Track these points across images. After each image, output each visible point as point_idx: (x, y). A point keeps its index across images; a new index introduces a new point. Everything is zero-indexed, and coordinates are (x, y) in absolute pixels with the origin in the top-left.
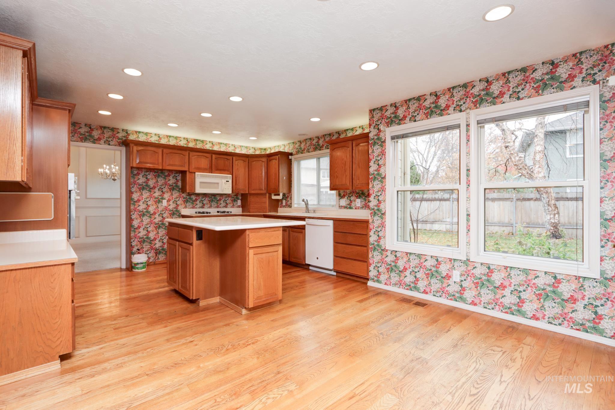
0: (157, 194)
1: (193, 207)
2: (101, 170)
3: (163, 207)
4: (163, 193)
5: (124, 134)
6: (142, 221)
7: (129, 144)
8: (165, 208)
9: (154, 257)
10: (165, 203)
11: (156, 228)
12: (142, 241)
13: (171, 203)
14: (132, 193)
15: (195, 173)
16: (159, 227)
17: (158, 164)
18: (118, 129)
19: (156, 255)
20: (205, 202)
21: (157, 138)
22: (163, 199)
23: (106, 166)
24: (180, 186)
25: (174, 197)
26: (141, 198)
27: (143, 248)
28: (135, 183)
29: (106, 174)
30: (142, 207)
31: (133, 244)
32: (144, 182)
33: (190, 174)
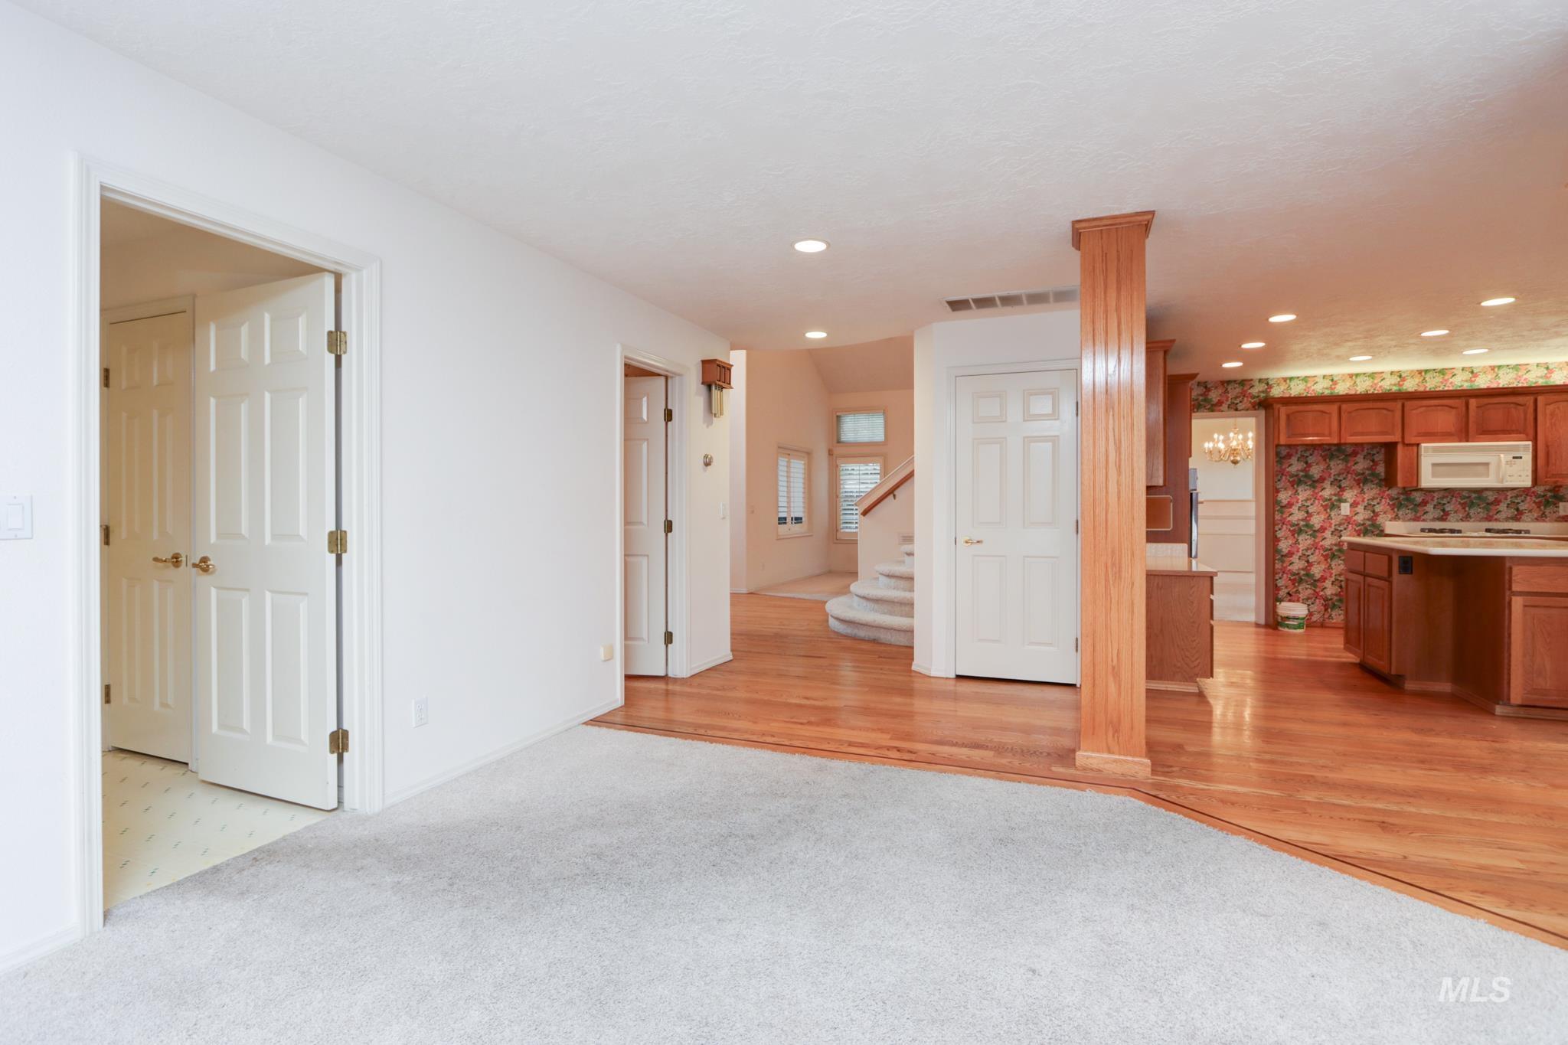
0: (1328, 492)
1: (1417, 519)
2: (1208, 445)
3: (1341, 517)
4: (1342, 489)
5: (1263, 387)
6: (1297, 542)
7: (1272, 405)
8: (1346, 520)
9: (1322, 613)
10: (1345, 509)
11: (1326, 557)
12: (1297, 580)
13: (1360, 508)
14: (1278, 491)
15: (1418, 445)
16: (1333, 557)
17: (1330, 435)
18: (1252, 380)
19: (1326, 610)
20: (1448, 508)
21: (1327, 383)
22: (1340, 501)
23: (1219, 435)
24: (1383, 474)
25: (1366, 496)
26: (1295, 500)
27: (1299, 593)
28: (1282, 473)
29: (1220, 452)
30: (1297, 516)
31: (1280, 583)
32: (1302, 471)
33: (1406, 448)
